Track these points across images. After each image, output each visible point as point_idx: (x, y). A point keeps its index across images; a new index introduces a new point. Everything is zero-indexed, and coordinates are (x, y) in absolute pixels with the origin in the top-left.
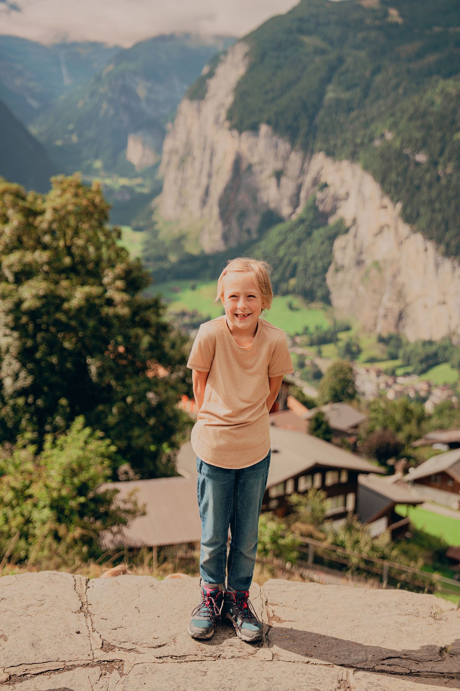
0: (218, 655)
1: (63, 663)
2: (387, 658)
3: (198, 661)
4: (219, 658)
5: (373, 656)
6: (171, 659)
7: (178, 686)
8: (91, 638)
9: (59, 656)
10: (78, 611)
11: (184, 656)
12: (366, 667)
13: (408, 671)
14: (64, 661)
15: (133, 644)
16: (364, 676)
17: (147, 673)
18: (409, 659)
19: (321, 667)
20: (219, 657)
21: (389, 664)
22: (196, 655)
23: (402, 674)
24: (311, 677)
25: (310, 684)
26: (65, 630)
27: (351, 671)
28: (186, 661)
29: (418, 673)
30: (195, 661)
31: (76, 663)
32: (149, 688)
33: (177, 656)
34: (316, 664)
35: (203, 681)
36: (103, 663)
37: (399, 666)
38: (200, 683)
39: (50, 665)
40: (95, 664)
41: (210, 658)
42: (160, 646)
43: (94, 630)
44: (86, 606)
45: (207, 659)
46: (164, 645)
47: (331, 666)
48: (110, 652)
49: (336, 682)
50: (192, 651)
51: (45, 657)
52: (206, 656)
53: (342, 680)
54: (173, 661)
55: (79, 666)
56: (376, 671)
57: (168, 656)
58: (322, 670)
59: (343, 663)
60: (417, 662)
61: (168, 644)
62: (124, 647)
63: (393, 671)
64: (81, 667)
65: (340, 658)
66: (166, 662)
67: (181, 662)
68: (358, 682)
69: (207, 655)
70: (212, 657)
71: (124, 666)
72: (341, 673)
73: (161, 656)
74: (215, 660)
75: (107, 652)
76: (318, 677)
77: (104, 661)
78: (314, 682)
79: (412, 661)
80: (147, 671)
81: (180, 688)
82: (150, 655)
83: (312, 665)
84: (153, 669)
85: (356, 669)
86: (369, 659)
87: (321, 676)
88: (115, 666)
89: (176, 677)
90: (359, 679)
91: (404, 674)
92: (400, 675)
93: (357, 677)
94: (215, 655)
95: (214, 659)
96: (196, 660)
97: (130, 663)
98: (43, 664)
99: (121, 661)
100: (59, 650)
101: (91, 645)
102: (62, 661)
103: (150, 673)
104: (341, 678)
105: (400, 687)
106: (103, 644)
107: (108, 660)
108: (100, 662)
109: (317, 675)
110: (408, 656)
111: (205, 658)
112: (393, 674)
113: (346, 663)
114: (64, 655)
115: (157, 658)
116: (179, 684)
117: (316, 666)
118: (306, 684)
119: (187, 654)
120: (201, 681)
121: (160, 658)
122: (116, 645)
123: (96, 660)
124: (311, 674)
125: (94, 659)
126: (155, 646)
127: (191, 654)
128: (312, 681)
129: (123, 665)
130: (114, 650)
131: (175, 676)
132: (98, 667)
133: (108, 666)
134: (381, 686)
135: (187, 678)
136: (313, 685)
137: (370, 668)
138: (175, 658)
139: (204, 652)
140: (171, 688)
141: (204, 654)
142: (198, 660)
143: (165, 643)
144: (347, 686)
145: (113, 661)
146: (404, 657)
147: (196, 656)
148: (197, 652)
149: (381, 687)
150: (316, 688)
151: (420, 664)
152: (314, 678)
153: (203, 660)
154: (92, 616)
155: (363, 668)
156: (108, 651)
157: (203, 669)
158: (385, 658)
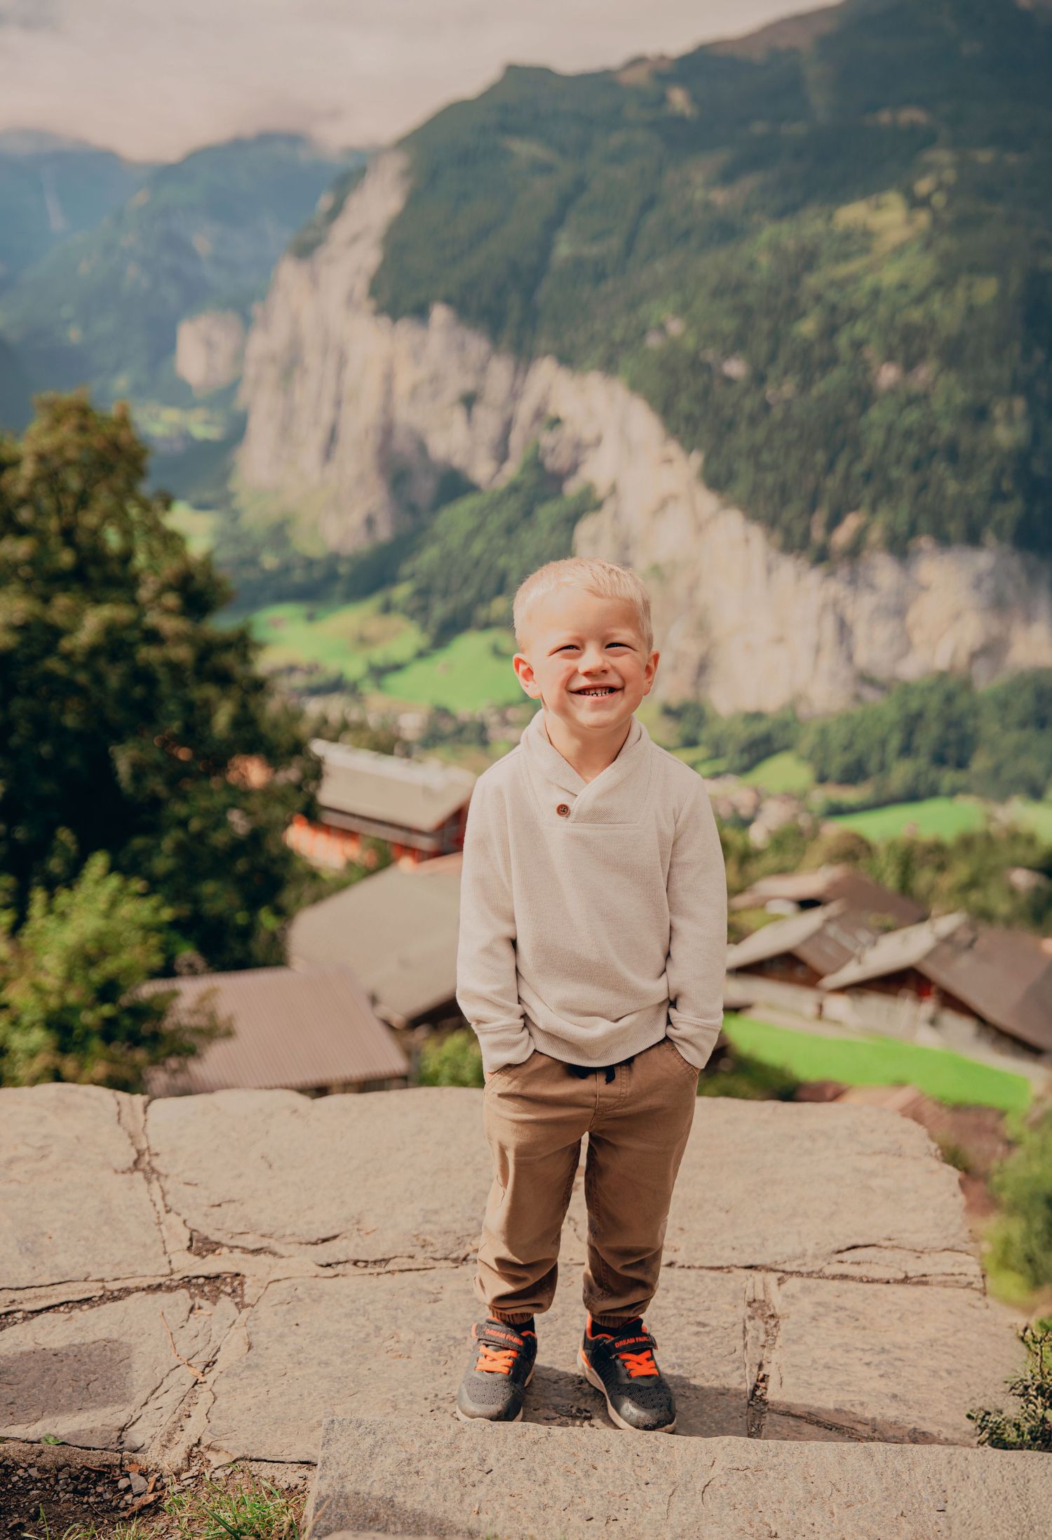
0: (462, 1256)
1: (100, 1284)
2: (849, 1249)
3: (418, 1270)
4: (464, 1263)
5: (817, 1244)
6: (355, 1267)
7: (377, 1327)
8: (163, 1227)
9: (89, 1269)
10: (129, 1169)
11: (384, 1260)
12: (803, 1269)
13: (901, 1276)
14: (102, 1280)
15: (263, 1236)
16: (806, 1290)
17: (300, 1300)
18: (897, 1247)
19: (704, 1272)
20: (465, 1259)
21: (855, 1260)
22: (412, 1257)
23: (888, 1282)
24: (684, 1295)
25: (685, 1313)
26: (101, 1211)
27: (772, 1278)
28: (389, 1272)
29: (924, 1279)
30: (410, 1270)
31: (130, 1284)
32: (308, 1334)
33: (366, 1262)
34: (689, 1267)
35: (433, 1314)
36: (194, 1281)
37: (877, 1263)
38: (428, 1320)
39: (70, 1290)
40: (174, 1284)
41: (443, 1264)
42: (324, 1241)
43: (168, 1208)
44: (147, 1158)
45: (437, 1264)
46: (335, 1237)
47: (726, 1270)
48: (210, 1257)
49: (742, 1304)
50: (401, 1250)
51: (56, 1272)
52: (435, 1259)
53: (754, 1301)
54: (357, 1271)
55: (138, 1289)
56: (827, 1278)
57: (346, 1262)
58: (707, 1280)
59: (750, 1262)
60: (917, 1254)
61: (344, 1235)
62: (240, 1244)
63: (866, 1277)
64: (144, 1293)
65: (743, 1251)
66: (343, 1276)
67: (378, 1274)
68: (792, 1304)
69: (438, 1255)
70: (449, 1262)
71: (245, 1286)
72: (749, 1283)
73: (330, 1261)
74: (457, 1267)
75: (204, 1257)
76: (699, 1295)
77: (197, 1277)
78: (693, 1307)
79: (904, 1252)
80: (301, 1296)
81: (382, 1332)
82: (303, 1262)
83: (683, 1270)
84: (313, 1292)
85: (780, 1275)
86: (810, 1252)
87: (706, 1293)
88: (222, 1287)
89: (370, 1308)
90: (793, 1296)
91: (891, 1281)
92: (883, 1283)
93: (789, 1293)
94: (454, 1256)
95: (456, 1265)
96: (413, 1267)
97: (259, 1280)
98: (52, 1287)
99: (238, 1275)
100: (90, 1256)
101: (164, 1242)
102: (97, 1281)
103: (307, 1300)
104: (752, 1296)
105: (890, 1311)
106: (191, 1240)
107: (206, 1274)
108: (187, 1282)
109: (698, 1291)
110: (894, 1243)
111: (431, 1263)
112: (868, 1282)
113: (757, 1262)
114: (100, 1265)
115: (322, 1266)
116: (380, 1324)
117: (692, 1273)
118: (675, 1312)
119: (392, 1256)
120: (428, 1314)
121: (329, 1265)
122: (224, 1241)
123: (177, 1276)
124: (684, 1290)
125: (172, 1273)
126: (313, 1240)
127: (399, 1255)
128: (688, 1304)
129: (241, 1284)
130: (217, 1252)
131: (368, 1304)
132: (184, 1291)
133: (206, 1289)
134: (845, 1309)
135: (396, 1309)
136: (691, 1314)
137: (813, 1272)
138: (363, 1264)
139: (430, 1249)
140: (358, 1332)
141: (429, 1255)
142: (418, 1267)
143: (335, 1232)
144: (769, 1313)
145: (218, 1277)
146: (887, 1243)
147: (410, 1260)
148: (410, 1250)
149: (848, 1313)
150: (699, 1319)
151: (925, 1257)
152: (691, 1296)
153: (428, 1266)
154: (162, 1179)
155: (797, 1272)
156: (204, 1253)
157: (431, 1288)
158: (843, 1248)
